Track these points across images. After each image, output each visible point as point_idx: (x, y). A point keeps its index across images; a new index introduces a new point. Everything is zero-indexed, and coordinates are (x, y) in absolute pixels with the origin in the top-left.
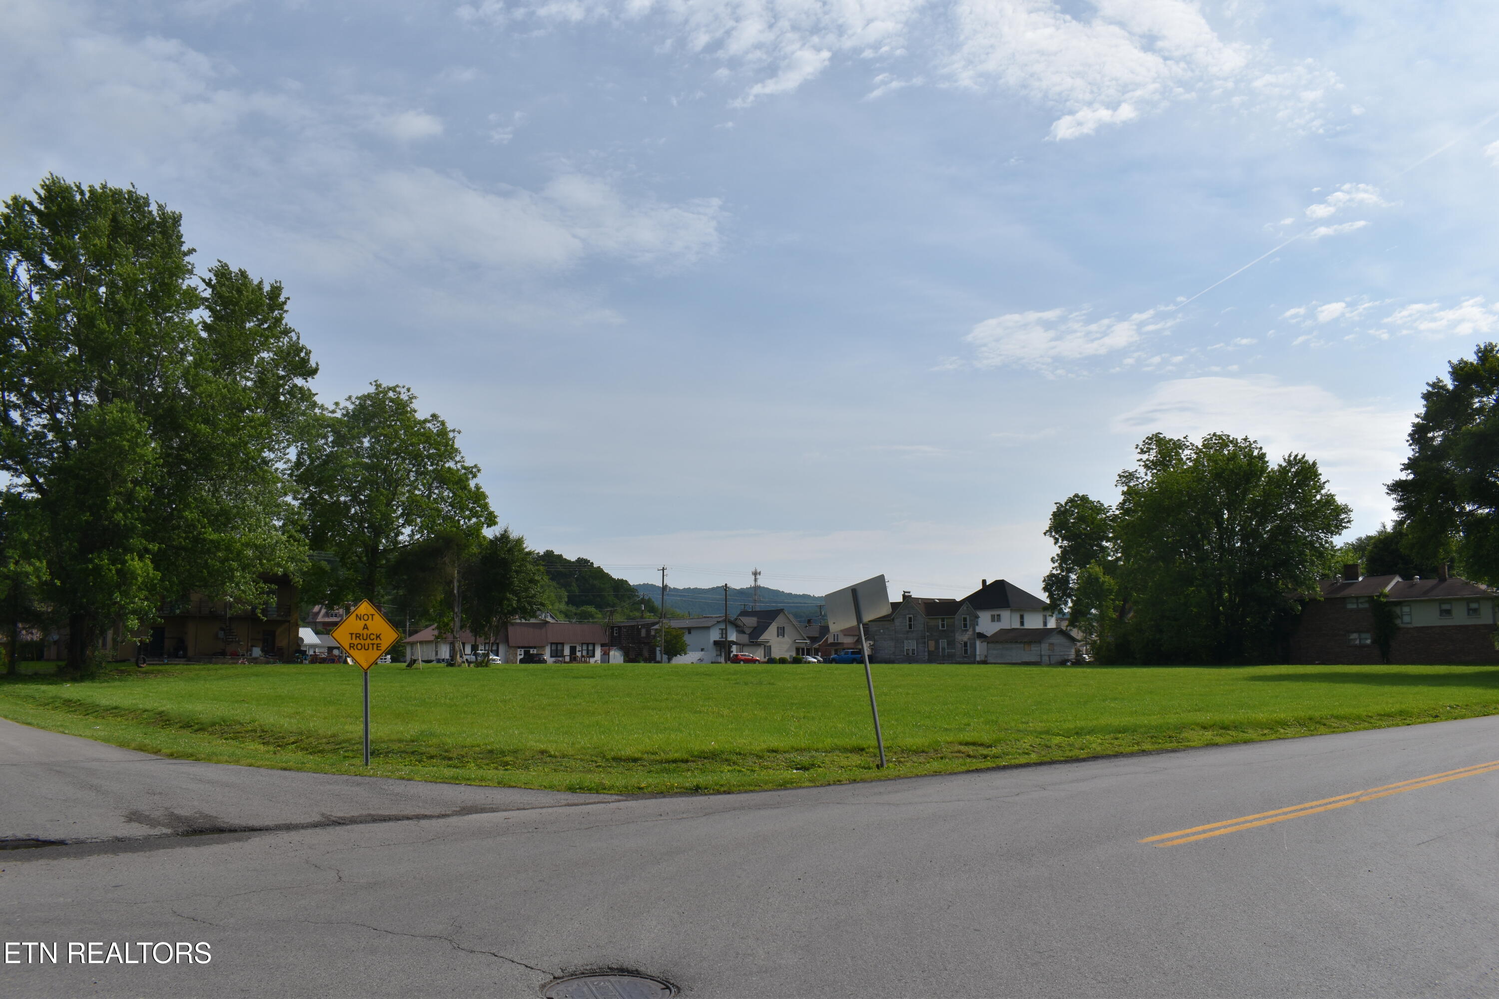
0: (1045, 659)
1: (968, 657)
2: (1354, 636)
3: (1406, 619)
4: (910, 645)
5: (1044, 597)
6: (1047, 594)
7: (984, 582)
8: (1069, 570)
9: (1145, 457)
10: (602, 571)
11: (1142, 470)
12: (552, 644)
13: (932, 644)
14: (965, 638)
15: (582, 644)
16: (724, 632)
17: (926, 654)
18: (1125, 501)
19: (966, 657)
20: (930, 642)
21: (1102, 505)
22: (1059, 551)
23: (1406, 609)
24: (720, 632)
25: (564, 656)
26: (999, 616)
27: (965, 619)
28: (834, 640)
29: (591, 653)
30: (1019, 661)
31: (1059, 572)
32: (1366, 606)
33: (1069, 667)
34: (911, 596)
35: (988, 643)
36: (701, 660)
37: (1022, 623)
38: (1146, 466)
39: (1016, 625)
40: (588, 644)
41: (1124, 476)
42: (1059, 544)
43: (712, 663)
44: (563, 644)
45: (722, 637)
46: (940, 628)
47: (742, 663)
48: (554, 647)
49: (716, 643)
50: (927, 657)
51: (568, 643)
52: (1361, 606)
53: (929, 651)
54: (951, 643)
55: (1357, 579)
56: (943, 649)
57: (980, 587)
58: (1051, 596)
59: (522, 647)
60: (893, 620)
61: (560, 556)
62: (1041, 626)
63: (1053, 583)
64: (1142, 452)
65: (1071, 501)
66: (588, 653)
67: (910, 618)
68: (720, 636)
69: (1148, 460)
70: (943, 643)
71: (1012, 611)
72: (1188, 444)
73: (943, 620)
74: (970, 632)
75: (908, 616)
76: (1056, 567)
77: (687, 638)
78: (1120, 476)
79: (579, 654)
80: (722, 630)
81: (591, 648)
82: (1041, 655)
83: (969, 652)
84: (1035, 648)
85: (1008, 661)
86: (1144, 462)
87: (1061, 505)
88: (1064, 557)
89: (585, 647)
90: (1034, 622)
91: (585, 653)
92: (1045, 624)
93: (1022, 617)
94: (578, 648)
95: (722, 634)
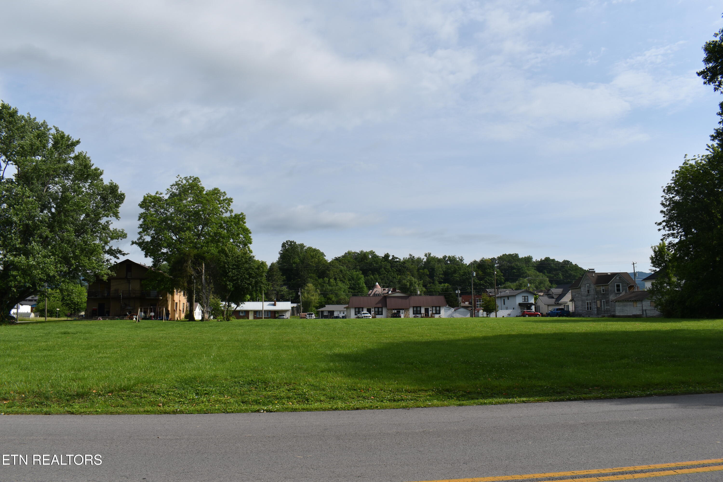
4: (588, 304)
12: (413, 307)
13: (598, 303)
15: (432, 307)
16: (525, 298)
17: (596, 310)
20: (598, 301)
24: (523, 298)
25: (421, 314)
27: (618, 286)
29: (438, 312)
30: (632, 314)
36: (509, 315)
40: (436, 307)
43: (517, 316)
44: (420, 307)
45: (525, 301)
46: (602, 292)
47: (527, 316)
48: (415, 309)
49: (520, 304)
50: (596, 312)
51: (424, 306)
53: (597, 308)
54: (608, 302)
56: (604, 306)
59: (396, 309)
60: (580, 288)
66: (436, 312)
67: (588, 287)
68: (524, 300)
70: (604, 302)
73: (603, 287)
77: (499, 302)
79: (430, 313)
80: (525, 297)
81: (438, 309)
82: (642, 310)
84: (639, 305)
85: (626, 315)
89: (434, 309)
91: (434, 312)
94: (430, 309)
95: (525, 299)
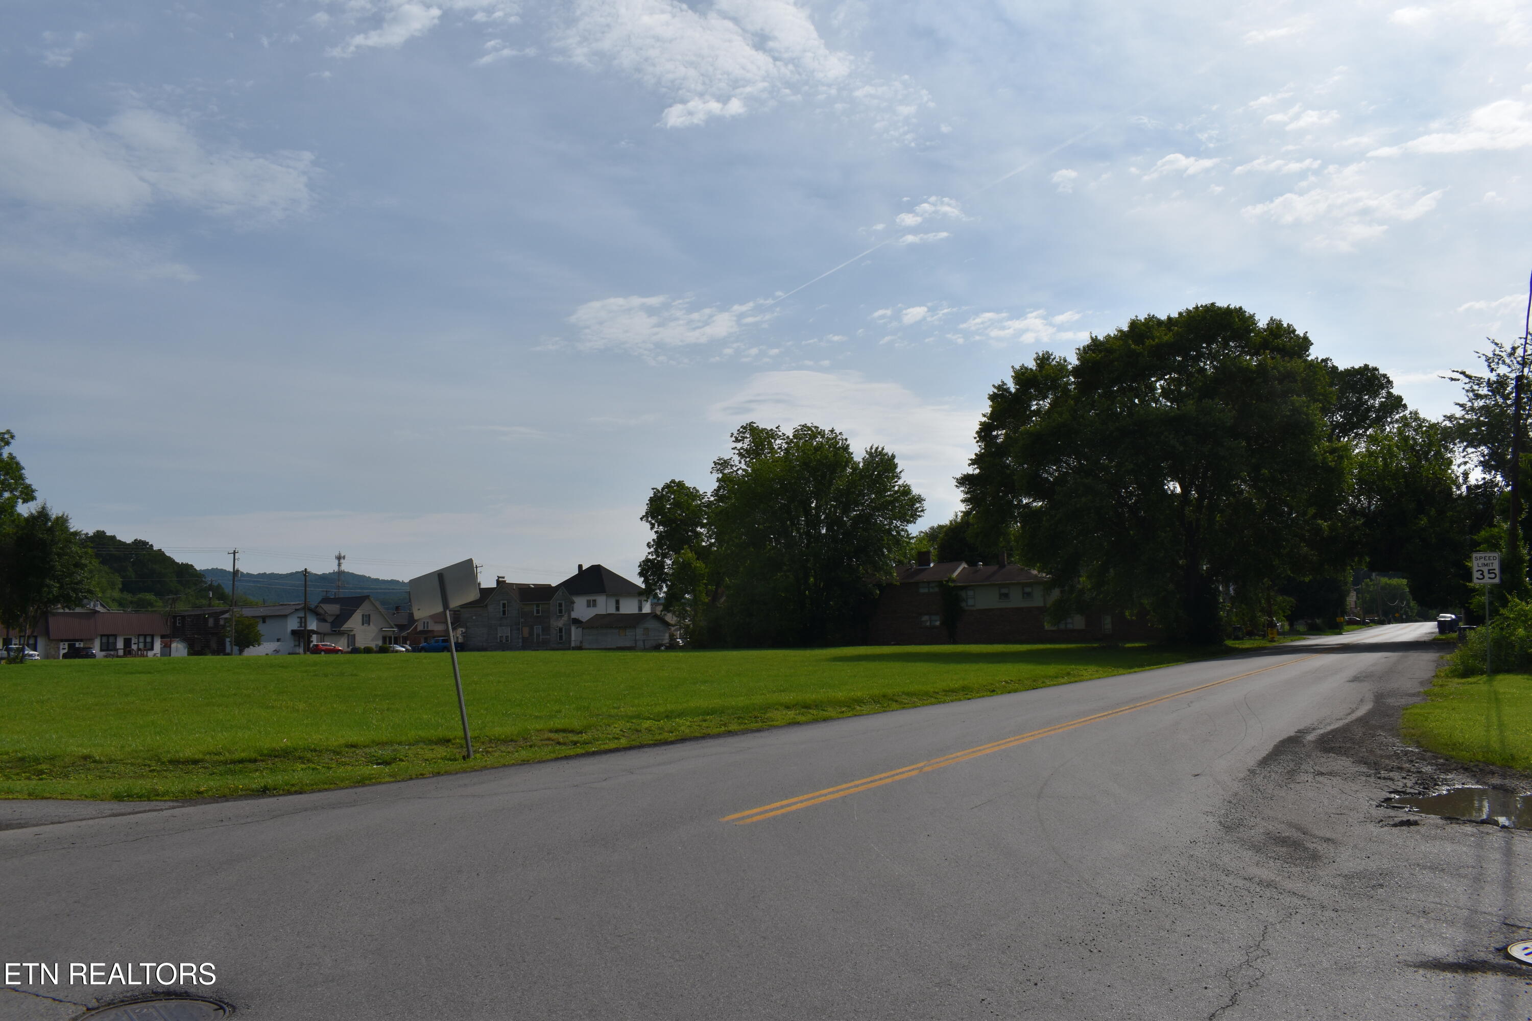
0: (640, 644)
1: (562, 643)
2: (925, 618)
3: (971, 602)
4: (504, 632)
5: (639, 582)
6: (643, 579)
7: (580, 567)
8: (665, 556)
9: (739, 445)
10: (163, 554)
11: (736, 458)
12: (102, 636)
13: (526, 631)
14: (560, 624)
15: (139, 635)
16: (303, 621)
17: (520, 640)
18: (719, 488)
19: (561, 643)
20: (524, 629)
21: (698, 491)
22: (655, 536)
23: (970, 593)
24: (299, 620)
25: (117, 650)
26: (595, 601)
27: (560, 605)
28: (424, 628)
29: (149, 646)
30: (614, 646)
31: (654, 557)
32: (937, 590)
33: (662, 651)
34: (505, 581)
35: (583, 628)
36: (276, 651)
37: (618, 609)
38: (740, 454)
39: (612, 610)
40: (145, 636)
41: (719, 464)
42: (655, 530)
43: (289, 654)
44: (115, 636)
45: (301, 626)
46: (535, 614)
47: (323, 653)
48: (105, 640)
49: (294, 632)
50: (521, 644)
51: (122, 635)
52: (931, 590)
53: (523, 638)
54: (546, 629)
55: (929, 565)
56: (538, 635)
57: (576, 572)
58: (646, 581)
59: (66, 641)
60: (486, 606)
61: (113, 538)
62: (636, 611)
63: (648, 568)
64: (737, 440)
65: (667, 486)
66: (145, 646)
67: (504, 605)
68: (299, 625)
69: (742, 448)
70: (538, 629)
71: (607, 595)
72: (780, 434)
73: (538, 606)
74: (565, 618)
75: (502, 602)
76: (652, 552)
77: (261, 628)
78: (715, 463)
79: (134, 647)
80: (301, 618)
81: (149, 640)
82: (636, 640)
83: (564, 638)
84: (629, 633)
85: (603, 647)
86: (739, 450)
87: (658, 491)
88: (659, 544)
89: (142, 639)
90: (629, 607)
91: (141, 646)
92: (640, 609)
93: (617, 602)
94: (134, 640)
95: (301, 623)
